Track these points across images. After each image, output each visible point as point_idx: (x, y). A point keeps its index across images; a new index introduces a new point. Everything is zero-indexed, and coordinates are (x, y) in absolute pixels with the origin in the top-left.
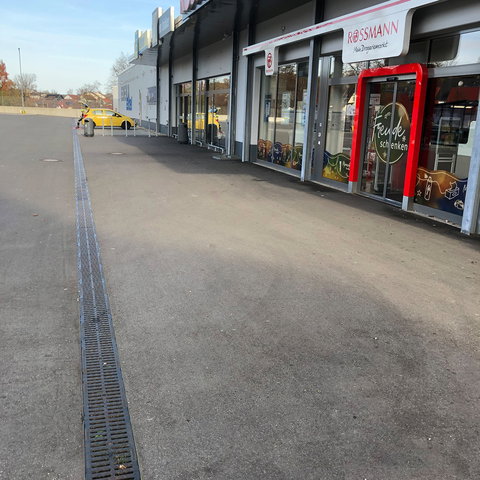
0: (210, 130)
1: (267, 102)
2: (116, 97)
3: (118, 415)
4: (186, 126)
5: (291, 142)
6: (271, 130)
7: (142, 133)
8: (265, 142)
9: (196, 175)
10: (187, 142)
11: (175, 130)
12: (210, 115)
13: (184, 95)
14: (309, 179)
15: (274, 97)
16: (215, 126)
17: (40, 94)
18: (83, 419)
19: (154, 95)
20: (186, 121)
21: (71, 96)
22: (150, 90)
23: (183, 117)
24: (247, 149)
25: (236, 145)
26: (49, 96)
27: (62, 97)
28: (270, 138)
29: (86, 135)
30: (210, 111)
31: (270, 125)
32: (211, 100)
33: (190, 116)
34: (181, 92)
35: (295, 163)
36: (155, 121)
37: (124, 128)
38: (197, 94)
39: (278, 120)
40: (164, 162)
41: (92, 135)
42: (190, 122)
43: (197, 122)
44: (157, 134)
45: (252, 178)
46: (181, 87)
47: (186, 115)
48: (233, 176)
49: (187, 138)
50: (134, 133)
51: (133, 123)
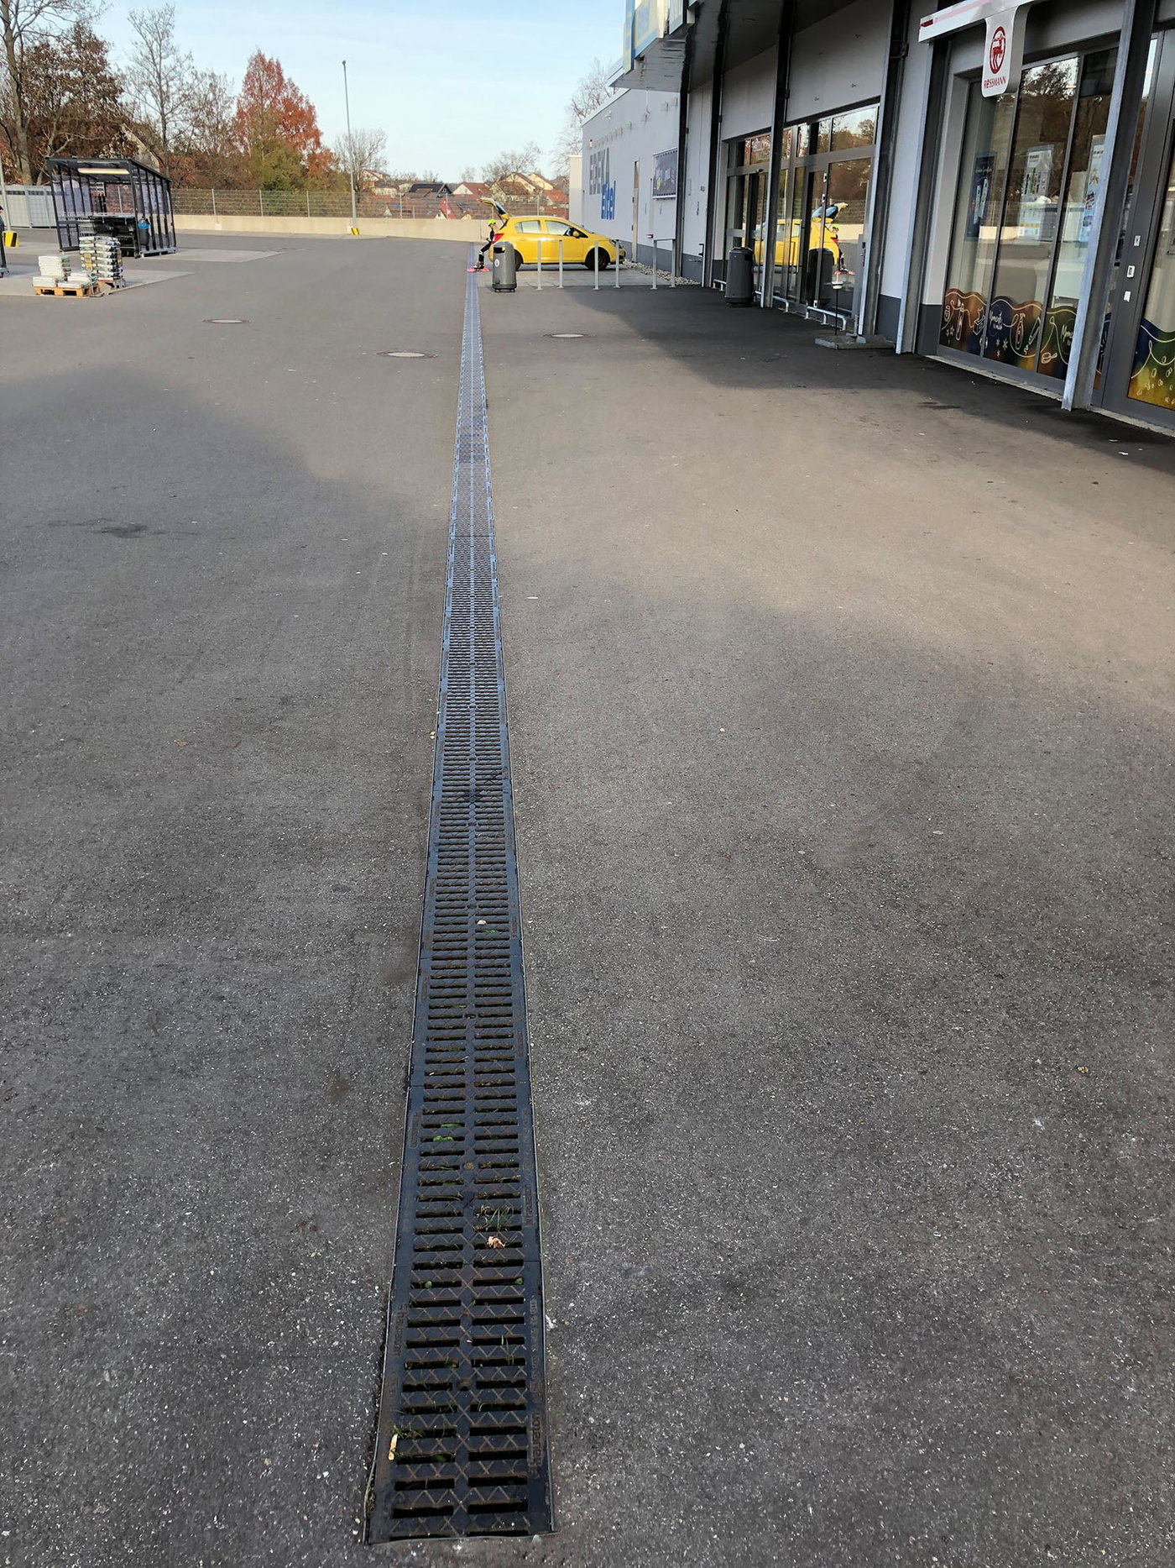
0: (815, 264)
1: (979, 179)
2: (576, 184)
3: (499, 1078)
4: (749, 256)
5: (1040, 297)
6: (984, 262)
7: (638, 278)
8: (965, 298)
9: (766, 392)
10: (749, 301)
11: (719, 268)
12: (816, 226)
13: (749, 169)
14: (1087, 403)
15: (1002, 163)
16: (827, 255)
17: (396, 184)
18: (407, 1083)
19: (671, 174)
20: (751, 242)
21: (470, 186)
22: (663, 160)
23: (742, 233)
24: (913, 318)
25: (883, 306)
26: (417, 187)
27: (448, 189)
28: (980, 286)
29: (497, 287)
30: (815, 213)
31: (982, 251)
32: (821, 181)
33: (761, 229)
34: (741, 162)
35: (1048, 358)
36: (669, 246)
37: (592, 268)
38: (784, 163)
39: (1009, 233)
40: (683, 357)
41: (512, 288)
42: (760, 246)
43: (779, 245)
44: (673, 280)
45: (921, 399)
46: (742, 146)
47: (751, 228)
48: (866, 395)
49: (751, 288)
50: (616, 279)
51: (614, 255)
